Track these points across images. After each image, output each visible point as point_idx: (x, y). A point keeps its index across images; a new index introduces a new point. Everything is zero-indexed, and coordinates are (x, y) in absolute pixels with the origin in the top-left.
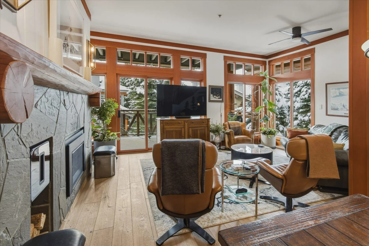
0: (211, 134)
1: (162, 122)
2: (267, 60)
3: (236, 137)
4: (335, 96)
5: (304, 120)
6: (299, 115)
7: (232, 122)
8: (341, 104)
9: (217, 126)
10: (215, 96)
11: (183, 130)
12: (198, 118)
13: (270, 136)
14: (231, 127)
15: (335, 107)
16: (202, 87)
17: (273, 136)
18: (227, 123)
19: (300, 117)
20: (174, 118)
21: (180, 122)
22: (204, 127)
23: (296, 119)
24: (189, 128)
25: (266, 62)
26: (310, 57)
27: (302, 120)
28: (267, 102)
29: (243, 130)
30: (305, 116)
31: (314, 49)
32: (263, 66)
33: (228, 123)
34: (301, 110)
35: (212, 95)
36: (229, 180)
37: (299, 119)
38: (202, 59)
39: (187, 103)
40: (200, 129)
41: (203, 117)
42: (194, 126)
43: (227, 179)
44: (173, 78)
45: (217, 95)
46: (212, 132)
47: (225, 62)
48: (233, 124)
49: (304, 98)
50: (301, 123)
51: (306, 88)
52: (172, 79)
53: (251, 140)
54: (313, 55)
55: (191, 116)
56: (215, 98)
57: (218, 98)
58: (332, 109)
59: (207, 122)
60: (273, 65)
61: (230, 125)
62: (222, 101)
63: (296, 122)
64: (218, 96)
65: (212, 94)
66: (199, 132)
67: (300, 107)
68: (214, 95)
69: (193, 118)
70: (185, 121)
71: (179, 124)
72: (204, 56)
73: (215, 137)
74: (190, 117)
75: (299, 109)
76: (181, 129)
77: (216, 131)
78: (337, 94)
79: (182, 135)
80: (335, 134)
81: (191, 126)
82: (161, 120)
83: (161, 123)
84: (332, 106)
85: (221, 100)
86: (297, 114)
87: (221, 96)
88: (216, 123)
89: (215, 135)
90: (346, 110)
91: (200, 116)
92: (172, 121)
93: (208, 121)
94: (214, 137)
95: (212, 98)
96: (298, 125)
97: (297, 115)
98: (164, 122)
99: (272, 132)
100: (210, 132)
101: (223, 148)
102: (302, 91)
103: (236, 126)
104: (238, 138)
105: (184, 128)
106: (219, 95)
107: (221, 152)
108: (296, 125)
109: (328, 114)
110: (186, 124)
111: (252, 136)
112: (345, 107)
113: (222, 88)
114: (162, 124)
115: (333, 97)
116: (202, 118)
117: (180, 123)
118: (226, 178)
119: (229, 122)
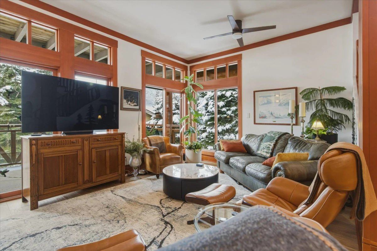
0: (127, 155)
1: (34, 142)
2: (189, 66)
3: (161, 156)
4: (263, 104)
5: (212, 132)
6: (207, 127)
7: (152, 137)
8: (269, 111)
9: (134, 143)
10: (129, 103)
11: (80, 153)
12: (104, 132)
13: (197, 151)
14: (152, 143)
15: (263, 115)
16: (111, 86)
17: (200, 150)
18: (146, 138)
19: (208, 130)
20: (61, 134)
21: (74, 140)
22: (116, 146)
23: (204, 131)
24: (92, 149)
25: (187, 67)
26: (237, 63)
27: (211, 132)
28: (194, 111)
29: (167, 147)
30: (212, 128)
31: (241, 55)
32: (184, 72)
33: (148, 138)
34: (209, 123)
35: (125, 101)
36: (176, 231)
37: (208, 131)
38: (110, 48)
39: (80, 117)
40: (110, 150)
41: (112, 132)
42: (100, 145)
43: (173, 231)
44: (59, 67)
45: (133, 101)
46: (128, 153)
47: (143, 59)
48: (154, 139)
49: (212, 111)
50: (209, 135)
51: (212, 102)
52: (57, 70)
53: (180, 157)
54: (240, 62)
55: (94, 131)
56: (130, 104)
57: (134, 106)
58: (260, 118)
59: (120, 139)
60: (194, 71)
61: (151, 141)
62: (139, 109)
63: (204, 135)
64: (133, 103)
65: (125, 98)
66: (108, 154)
67: (208, 120)
68: (128, 101)
69: (97, 132)
70: (83, 139)
71: (72, 145)
72: (114, 45)
73: (133, 159)
74: (92, 132)
75: (207, 122)
76: (76, 153)
77: (134, 150)
78: (265, 102)
79: (79, 161)
80: (280, 142)
81: (93, 146)
82: (31, 140)
83: (31, 145)
84: (260, 114)
85: (137, 107)
86: (205, 126)
87: (137, 103)
88: (134, 139)
89: (133, 156)
90: (274, 117)
91: (106, 130)
92: (57, 140)
93: (123, 136)
94: (131, 159)
95: (126, 105)
96: (207, 137)
97: (205, 128)
98: (39, 142)
99: (198, 146)
100: (125, 152)
101: (143, 173)
102: (209, 105)
103: (159, 141)
104: (165, 156)
105: (83, 149)
106: (135, 101)
107: (141, 179)
108: (205, 138)
109: (256, 122)
110: (86, 143)
111: (181, 153)
112: (272, 115)
113: (140, 92)
114: (34, 147)
115: (262, 105)
116: (110, 132)
117: (73, 143)
118: (170, 229)
119: (148, 136)
